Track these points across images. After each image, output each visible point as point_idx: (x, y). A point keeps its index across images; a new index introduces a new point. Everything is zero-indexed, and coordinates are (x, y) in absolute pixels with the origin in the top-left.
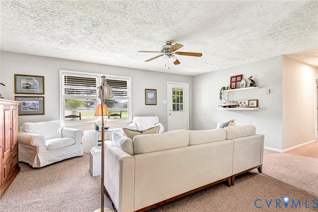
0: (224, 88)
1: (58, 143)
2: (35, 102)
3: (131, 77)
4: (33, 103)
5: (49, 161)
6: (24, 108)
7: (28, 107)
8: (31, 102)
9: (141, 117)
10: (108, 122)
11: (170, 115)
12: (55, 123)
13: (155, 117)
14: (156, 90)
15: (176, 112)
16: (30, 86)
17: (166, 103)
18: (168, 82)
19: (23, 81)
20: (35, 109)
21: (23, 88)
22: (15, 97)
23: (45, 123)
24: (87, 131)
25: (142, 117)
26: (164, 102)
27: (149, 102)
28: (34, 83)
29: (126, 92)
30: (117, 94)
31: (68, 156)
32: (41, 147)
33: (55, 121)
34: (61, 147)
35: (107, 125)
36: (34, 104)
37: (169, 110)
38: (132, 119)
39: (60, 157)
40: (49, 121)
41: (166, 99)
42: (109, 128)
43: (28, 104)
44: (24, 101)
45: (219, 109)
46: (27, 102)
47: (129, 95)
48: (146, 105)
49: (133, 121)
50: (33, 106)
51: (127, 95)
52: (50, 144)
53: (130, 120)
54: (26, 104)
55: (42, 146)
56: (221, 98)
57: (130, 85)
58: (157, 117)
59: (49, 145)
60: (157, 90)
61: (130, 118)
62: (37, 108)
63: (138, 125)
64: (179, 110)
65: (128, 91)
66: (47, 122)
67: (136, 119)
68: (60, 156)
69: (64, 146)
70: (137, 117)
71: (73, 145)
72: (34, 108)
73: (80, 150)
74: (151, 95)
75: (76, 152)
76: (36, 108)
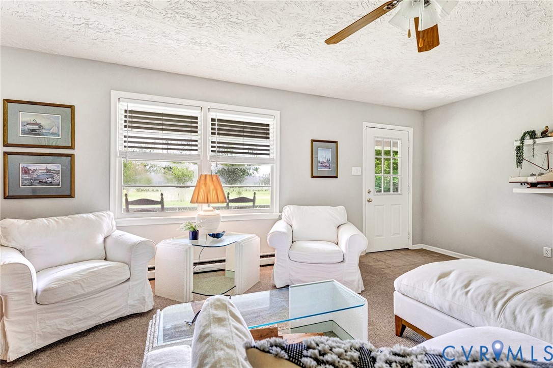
0: (532, 135)
1: (75, 283)
2: (51, 167)
3: (279, 112)
4: (47, 169)
5: (43, 336)
6: (26, 182)
7: (36, 179)
8: (44, 166)
9: (302, 207)
10: (223, 217)
11: (369, 201)
12: (88, 220)
13: (337, 207)
14: (336, 142)
15: (384, 196)
16: (39, 127)
17: (360, 174)
18: (365, 124)
19: (26, 117)
20: (51, 184)
21: (24, 132)
22: (5, 153)
23: (61, 221)
24: (167, 241)
25: (306, 207)
26: (356, 171)
27: (319, 171)
28: (49, 122)
29: (269, 146)
30: (247, 151)
31: (105, 314)
32: (16, 298)
33: (91, 216)
34: (83, 292)
35: (221, 224)
36: (48, 171)
37: (367, 191)
38: (281, 211)
39: (81, 320)
40: (73, 216)
41: (360, 164)
42: (223, 235)
43: (35, 171)
44: (25, 165)
45: (516, 190)
46: (32, 167)
47: (273, 153)
48: (313, 177)
49: (283, 217)
50: (47, 176)
51: (269, 154)
52: (47, 287)
53: (276, 214)
54: (30, 172)
55: (20, 294)
56: (519, 160)
57: (276, 130)
58: (342, 207)
59: (45, 291)
60: (338, 142)
61: (276, 208)
62: (58, 182)
63: (295, 227)
64: (390, 192)
65: (271, 144)
66: (66, 218)
67: (289, 212)
68: (81, 318)
69: (93, 289)
70: (292, 207)
71: (124, 284)
72: (50, 180)
73: (144, 297)
74: (324, 155)
75: (131, 302)
76: (54, 182)
